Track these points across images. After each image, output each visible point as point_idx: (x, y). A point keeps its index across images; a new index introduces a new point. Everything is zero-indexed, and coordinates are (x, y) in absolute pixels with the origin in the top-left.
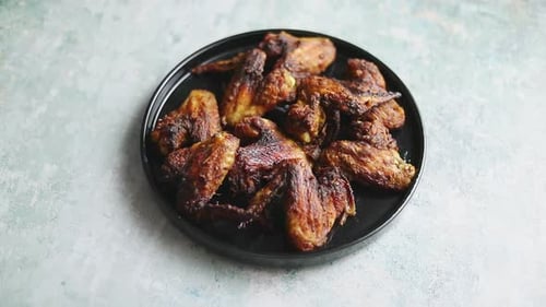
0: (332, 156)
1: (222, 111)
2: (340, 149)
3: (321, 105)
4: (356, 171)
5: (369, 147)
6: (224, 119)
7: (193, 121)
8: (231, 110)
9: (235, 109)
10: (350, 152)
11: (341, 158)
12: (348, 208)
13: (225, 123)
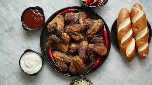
0: (89, 36)
1: (63, 52)
2: (89, 34)
3: (79, 33)
4: (95, 33)
5: (92, 27)
6: (65, 53)
7: (64, 61)
8: (64, 50)
9: (64, 49)
10: (91, 32)
11: (91, 35)
12: (101, 39)
13: (66, 53)
